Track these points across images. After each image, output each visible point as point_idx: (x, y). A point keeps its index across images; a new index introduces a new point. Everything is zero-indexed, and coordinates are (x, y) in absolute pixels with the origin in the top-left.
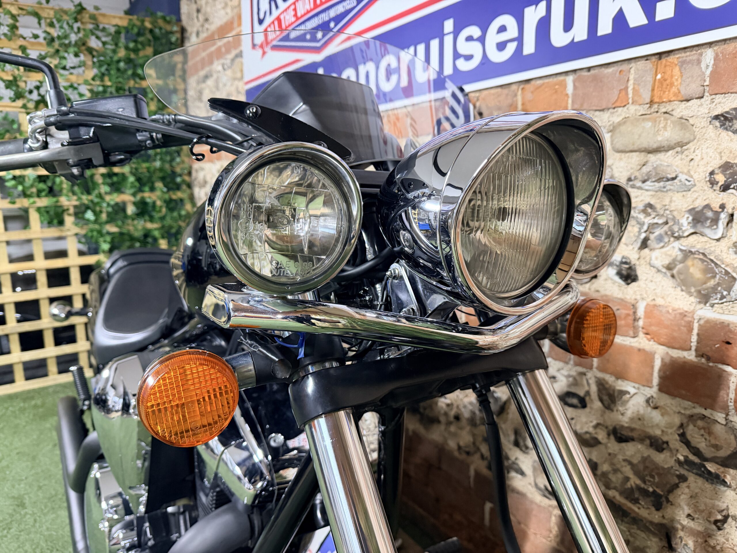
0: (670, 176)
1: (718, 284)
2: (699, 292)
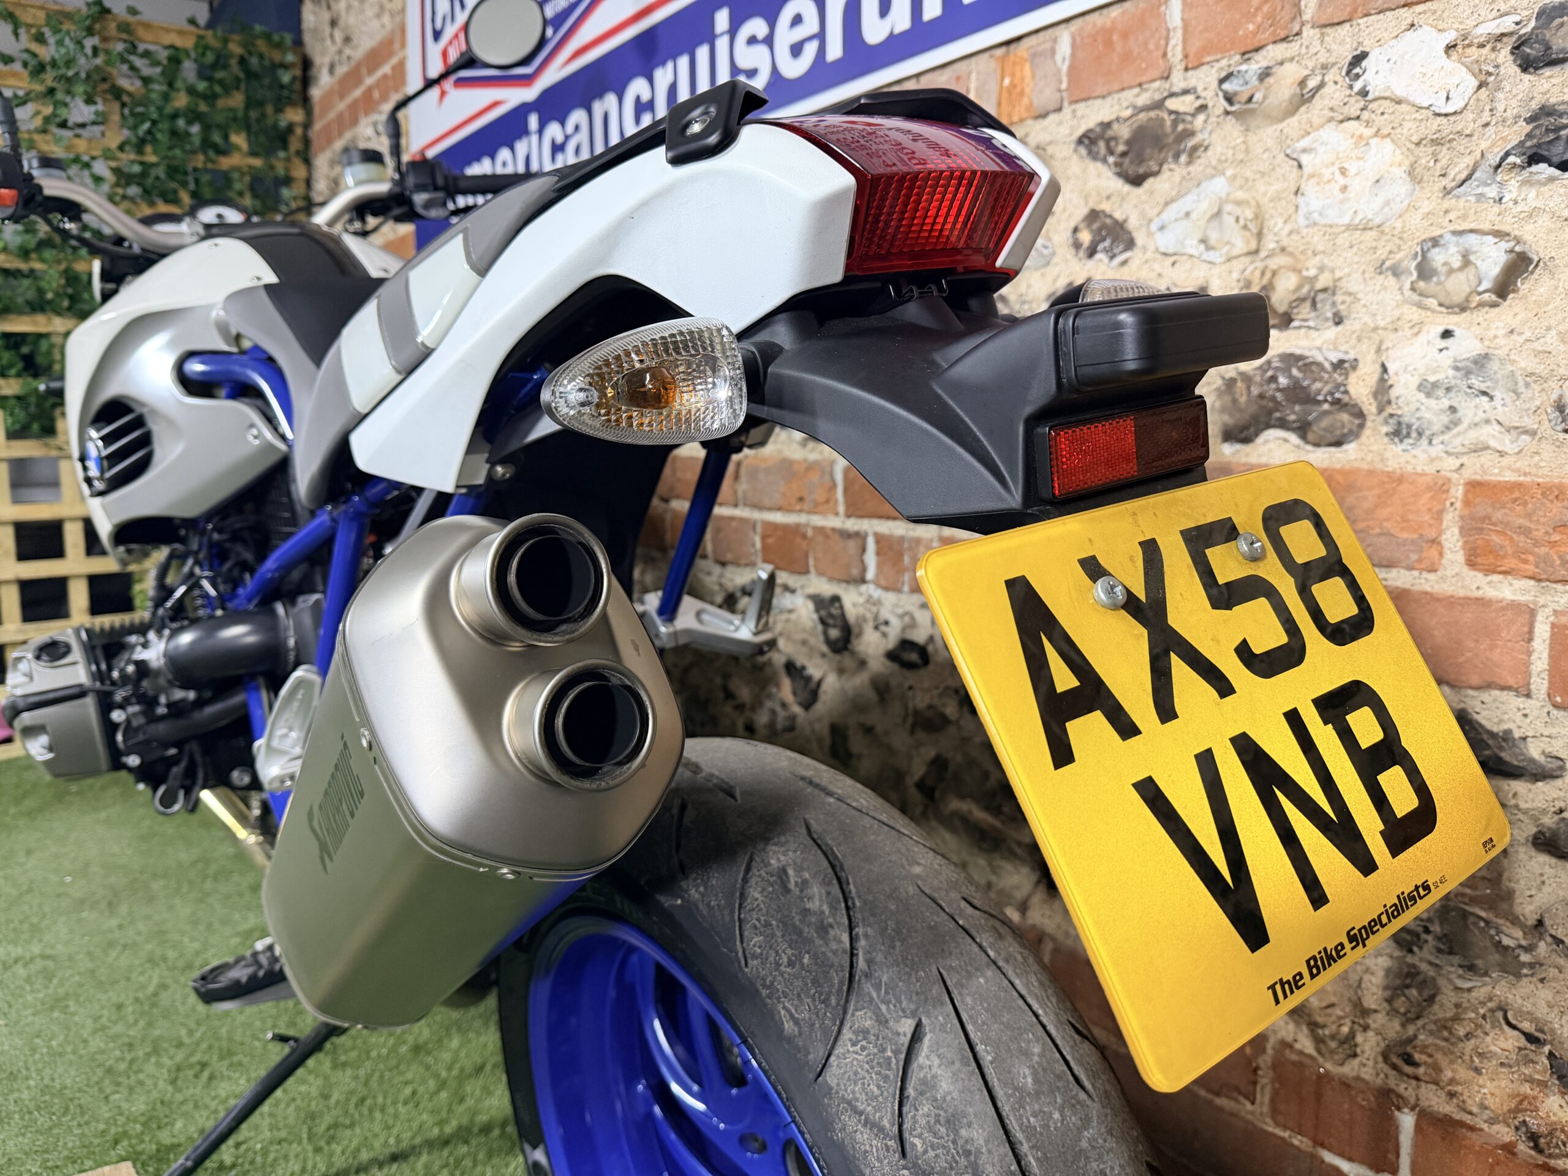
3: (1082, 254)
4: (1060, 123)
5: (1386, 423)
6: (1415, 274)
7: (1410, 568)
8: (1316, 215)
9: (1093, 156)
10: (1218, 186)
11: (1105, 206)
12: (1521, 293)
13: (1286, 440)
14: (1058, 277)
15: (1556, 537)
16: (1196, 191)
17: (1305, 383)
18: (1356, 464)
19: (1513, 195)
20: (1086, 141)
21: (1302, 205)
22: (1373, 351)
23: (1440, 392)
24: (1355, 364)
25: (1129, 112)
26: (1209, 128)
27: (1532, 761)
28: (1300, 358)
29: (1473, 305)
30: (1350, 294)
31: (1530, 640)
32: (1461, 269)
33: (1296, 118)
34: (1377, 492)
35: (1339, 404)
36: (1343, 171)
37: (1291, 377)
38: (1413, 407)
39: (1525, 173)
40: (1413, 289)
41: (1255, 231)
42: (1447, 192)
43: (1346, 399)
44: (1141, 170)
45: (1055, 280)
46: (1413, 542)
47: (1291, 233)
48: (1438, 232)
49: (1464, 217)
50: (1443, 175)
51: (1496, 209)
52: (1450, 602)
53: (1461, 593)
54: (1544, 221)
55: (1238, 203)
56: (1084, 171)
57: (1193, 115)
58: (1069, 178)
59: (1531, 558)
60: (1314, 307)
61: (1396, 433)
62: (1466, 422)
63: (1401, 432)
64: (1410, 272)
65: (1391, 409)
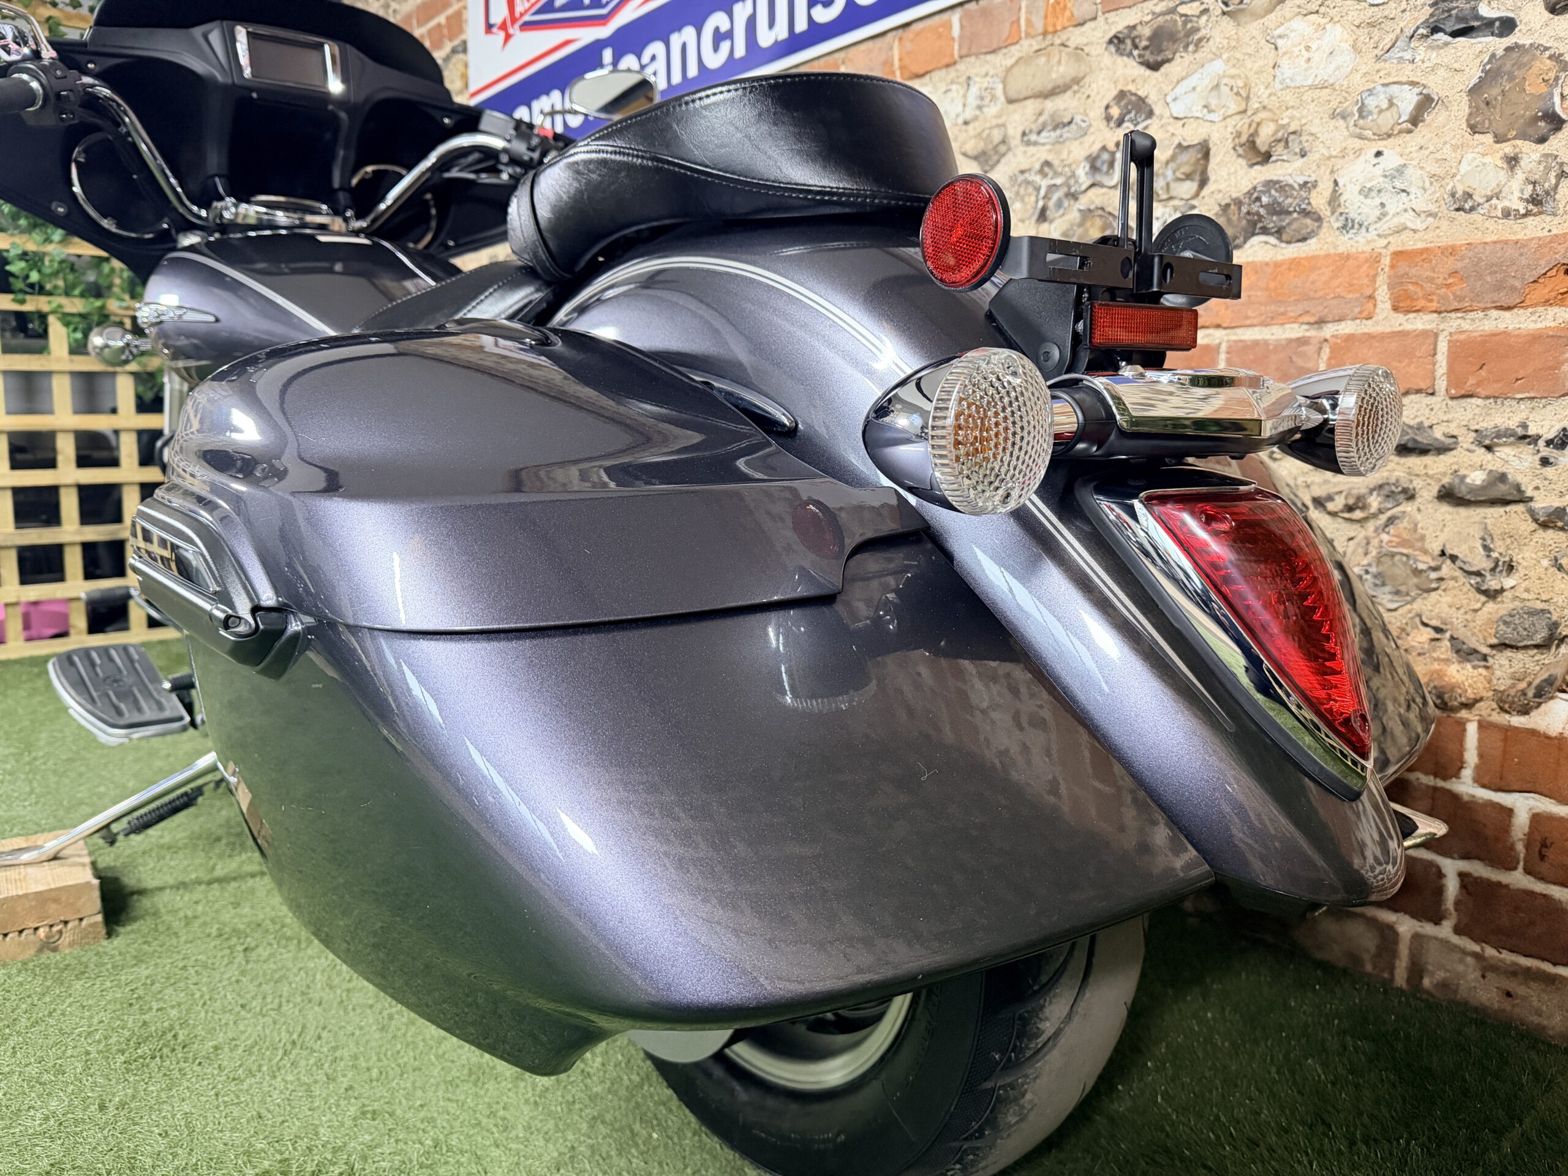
3: (1112, 124)
4: (1094, 30)
5: (1337, 220)
6: (1357, 115)
7: (1354, 319)
8: (1288, 81)
9: (1120, 52)
10: (1218, 67)
11: (1131, 88)
12: (1427, 122)
13: (1266, 243)
14: (1093, 143)
15: (1451, 281)
16: (1200, 71)
17: (1280, 200)
18: (1316, 253)
19: (1422, 57)
20: (1116, 41)
21: (1278, 74)
22: (1328, 172)
23: (1373, 194)
24: (1315, 185)
25: (1150, 17)
26: (1210, 25)
27: (1436, 439)
28: (1278, 182)
29: (1396, 132)
30: (1312, 134)
31: (1435, 354)
32: (1387, 109)
33: (1273, 15)
34: (1331, 268)
35: (1305, 213)
36: (1308, 48)
37: (1270, 196)
38: (1356, 207)
39: (1429, 40)
40: (1355, 125)
41: (1244, 95)
42: (1378, 58)
43: (1309, 208)
44: (1159, 59)
45: (1091, 146)
46: (1357, 299)
47: (1270, 95)
48: (1372, 86)
49: (1388, 74)
50: (1376, 48)
51: (1411, 66)
52: (1383, 337)
53: (1388, 330)
54: (1441, 72)
55: (1233, 77)
56: (1114, 63)
57: (1199, 17)
58: (1101, 69)
59: (1435, 297)
60: (1287, 146)
61: (1344, 227)
62: (1391, 212)
63: (1348, 225)
64: (1353, 115)
65: (1341, 210)
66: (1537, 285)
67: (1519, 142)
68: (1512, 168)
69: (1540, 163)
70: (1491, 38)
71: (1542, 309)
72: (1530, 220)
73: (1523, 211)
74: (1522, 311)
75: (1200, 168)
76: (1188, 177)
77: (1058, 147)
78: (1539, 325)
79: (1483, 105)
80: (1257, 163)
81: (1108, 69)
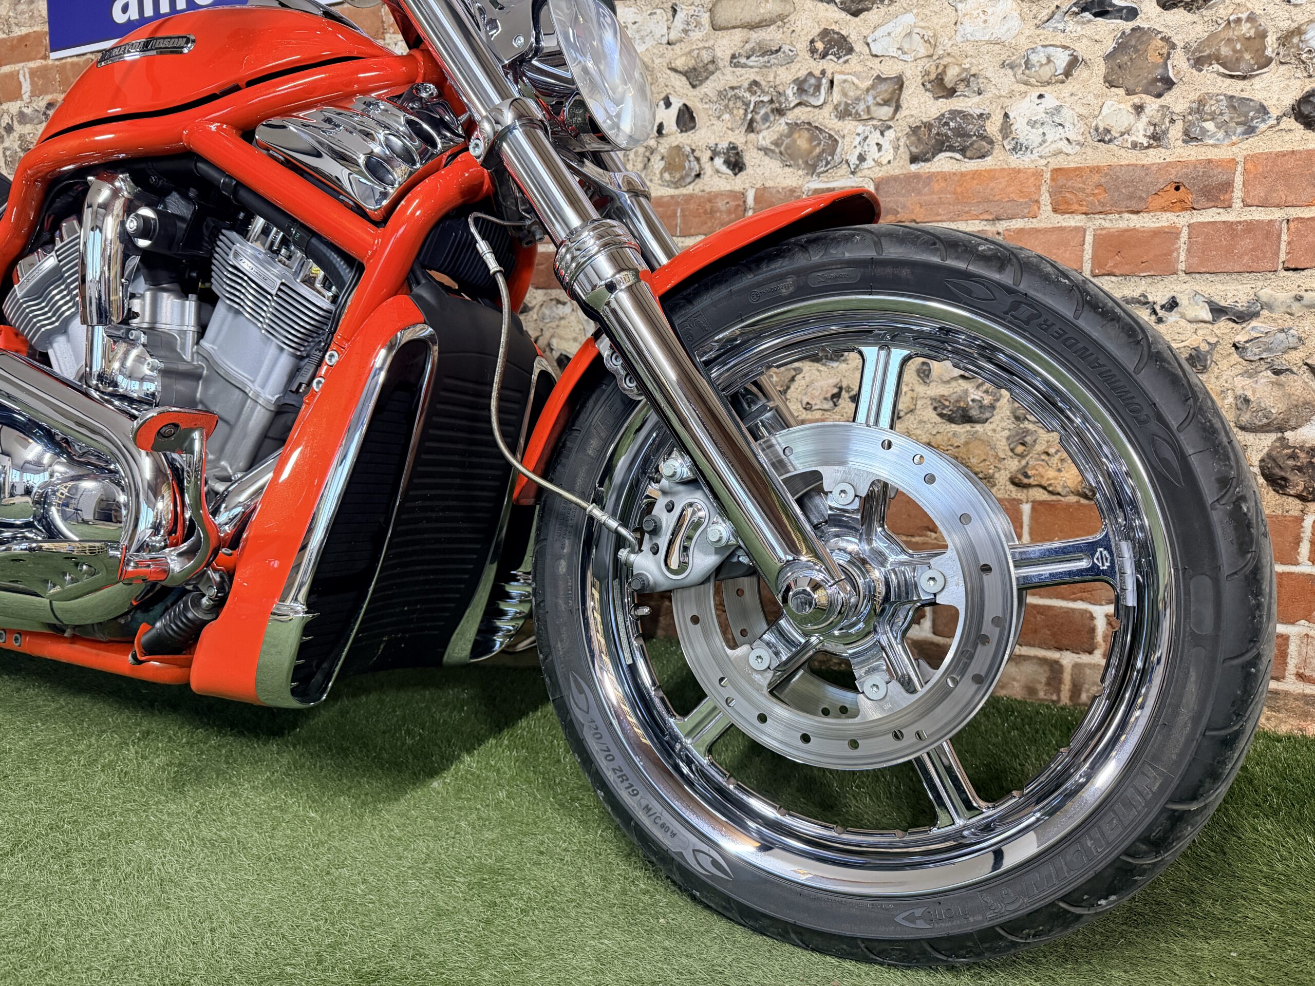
0: (774, 49)
1: (823, 151)
2: (806, 163)
3: (817, 56)
5: (1008, 143)
6: (1023, 67)
7: (1023, 217)
8: (968, 36)
10: (909, 19)
11: (834, 27)
12: (1074, 77)
13: (951, 158)
14: (801, 69)
15: (1096, 191)
16: (894, 20)
17: (964, 126)
18: (993, 167)
19: (1071, 28)
21: (959, 30)
22: (999, 107)
23: (1038, 126)
24: (989, 116)
28: (961, 112)
29: (1054, 81)
30: (987, 78)
31: (1083, 244)
32: (1046, 64)
34: (1006, 179)
35: (983, 137)
37: (956, 122)
38: (1024, 134)
39: (1079, 17)
40: (1022, 74)
41: (932, 43)
42: (1038, 27)
43: (985, 134)
44: (859, 7)
45: (798, 72)
46: (1026, 203)
47: (953, 45)
48: (1034, 46)
49: (1046, 39)
50: (1035, 18)
51: (1062, 35)
52: (1046, 231)
53: (1051, 226)
54: (1085, 40)
55: (923, 28)
56: (817, 7)
58: (804, 11)
59: (1084, 203)
60: (968, 86)
61: (1014, 149)
62: (1049, 140)
63: (1017, 148)
64: (1020, 65)
65: (1013, 135)
66: (1156, 197)
67: (1144, 96)
68: (1138, 114)
69: (1158, 111)
70: (1119, 21)
71: (1159, 213)
72: (1151, 151)
73: (1146, 145)
74: (1145, 215)
75: (896, 97)
76: (886, 103)
77: (765, 70)
78: (1157, 225)
79: (1117, 68)
80: (942, 97)
81: (811, 11)
